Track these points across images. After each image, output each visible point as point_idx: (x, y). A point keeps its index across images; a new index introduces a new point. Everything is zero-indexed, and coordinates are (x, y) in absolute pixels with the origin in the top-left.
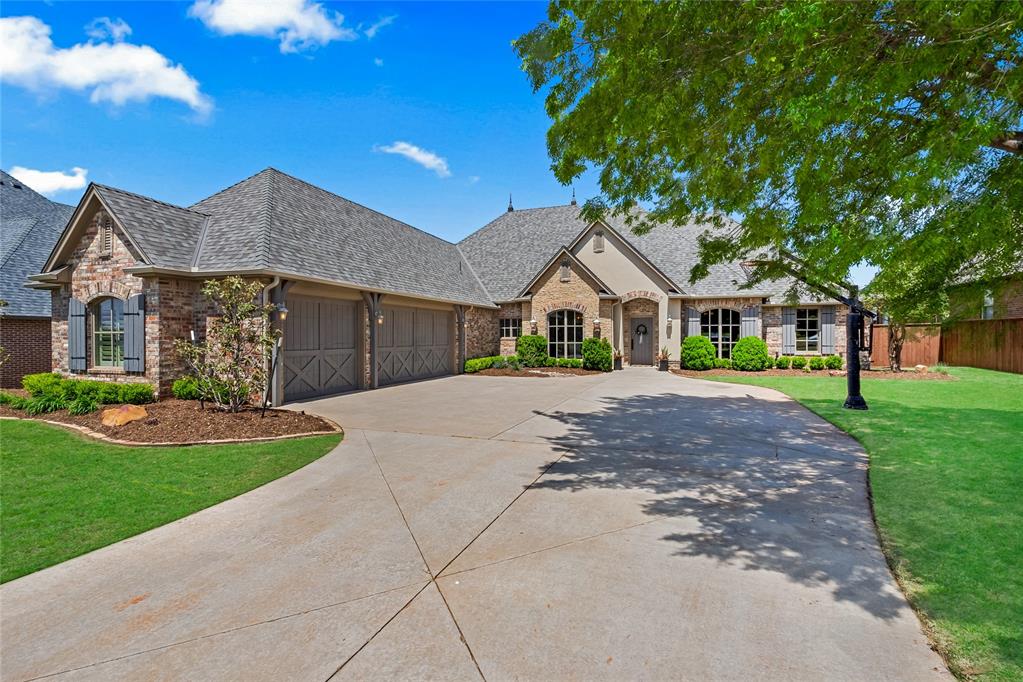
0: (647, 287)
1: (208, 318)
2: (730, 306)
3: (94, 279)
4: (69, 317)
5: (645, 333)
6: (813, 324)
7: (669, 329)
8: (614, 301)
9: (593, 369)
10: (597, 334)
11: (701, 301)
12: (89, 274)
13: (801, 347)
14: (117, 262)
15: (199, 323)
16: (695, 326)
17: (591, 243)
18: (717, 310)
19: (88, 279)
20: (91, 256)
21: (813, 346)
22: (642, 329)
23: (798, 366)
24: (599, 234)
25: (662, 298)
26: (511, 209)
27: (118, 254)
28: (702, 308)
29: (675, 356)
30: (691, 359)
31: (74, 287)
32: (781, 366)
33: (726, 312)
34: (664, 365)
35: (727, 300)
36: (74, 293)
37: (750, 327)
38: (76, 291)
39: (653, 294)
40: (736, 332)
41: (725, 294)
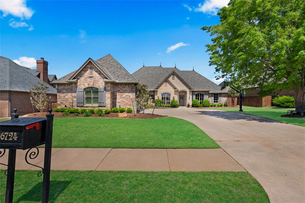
0: (185, 88)
1: (117, 93)
2: (202, 93)
3: (87, 82)
4: (77, 92)
5: (182, 99)
6: (217, 97)
7: (189, 98)
8: (178, 91)
9: (174, 107)
10: (174, 99)
11: (196, 91)
12: (84, 81)
13: (215, 102)
14: (95, 78)
15: (115, 94)
16: (194, 97)
17: (171, 77)
18: (199, 94)
19: (84, 82)
20: (85, 76)
21: (217, 102)
22: (182, 98)
23: (215, 106)
24: (174, 75)
25: (188, 91)
26: (144, 66)
27: (96, 76)
28: (196, 93)
29: (191, 104)
30: (195, 104)
31: (78, 84)
32: (211, 106)
33: (201, 94)
34: (188, 106)
35: (201, 91)
36: (78, 86)
37: (206, 98)
38: (79, 85)
39: (186, 90)
40: (203, 98)
41: (201, 90)
